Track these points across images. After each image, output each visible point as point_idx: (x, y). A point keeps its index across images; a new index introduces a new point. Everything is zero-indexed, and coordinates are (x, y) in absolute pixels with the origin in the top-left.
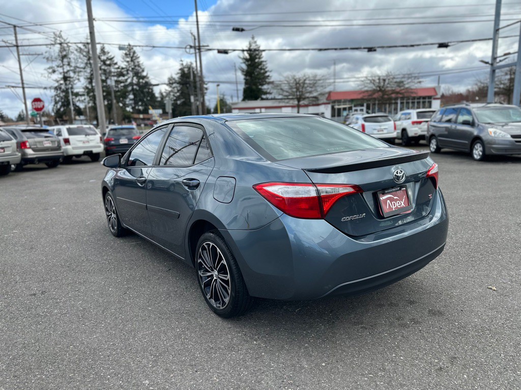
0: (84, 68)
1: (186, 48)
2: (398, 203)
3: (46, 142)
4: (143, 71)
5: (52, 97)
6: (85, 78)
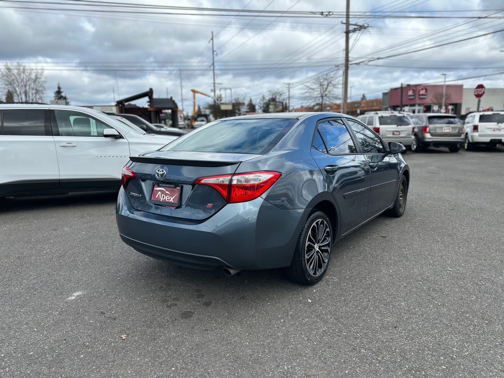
2: (168, 197)
3: (446, 128)
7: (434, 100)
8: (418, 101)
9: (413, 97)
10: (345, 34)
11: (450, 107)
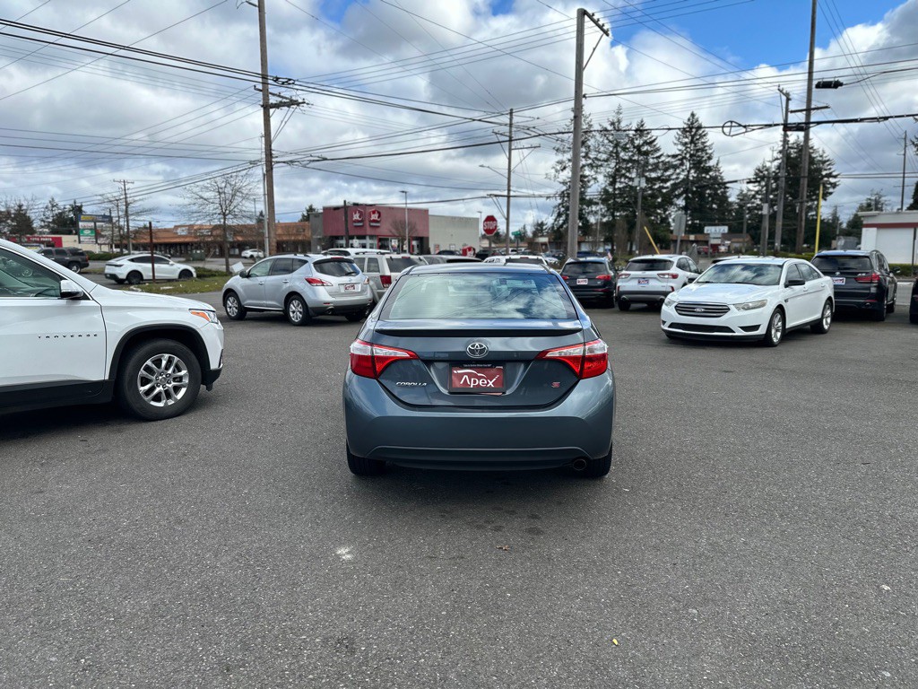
0: (606, 161)
1: (723, 127)
4: (710, 158)
5: (555, 207)
6: (605, 176)
7: (394, 231)
8: (369, 231)
9: (361, 224)
10: (262, 110)
11: (414, 243)
